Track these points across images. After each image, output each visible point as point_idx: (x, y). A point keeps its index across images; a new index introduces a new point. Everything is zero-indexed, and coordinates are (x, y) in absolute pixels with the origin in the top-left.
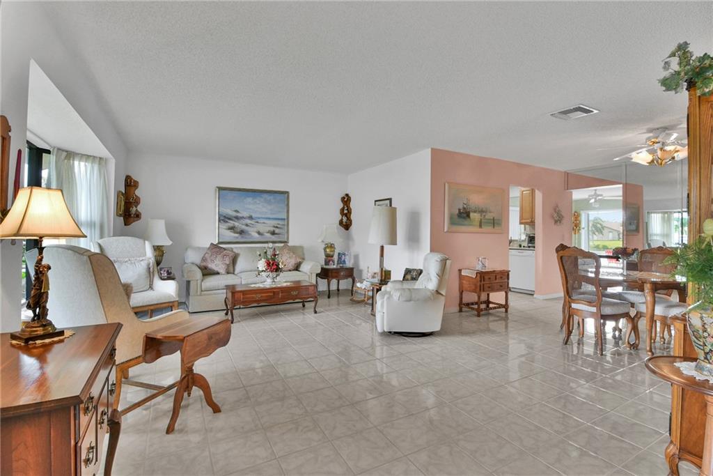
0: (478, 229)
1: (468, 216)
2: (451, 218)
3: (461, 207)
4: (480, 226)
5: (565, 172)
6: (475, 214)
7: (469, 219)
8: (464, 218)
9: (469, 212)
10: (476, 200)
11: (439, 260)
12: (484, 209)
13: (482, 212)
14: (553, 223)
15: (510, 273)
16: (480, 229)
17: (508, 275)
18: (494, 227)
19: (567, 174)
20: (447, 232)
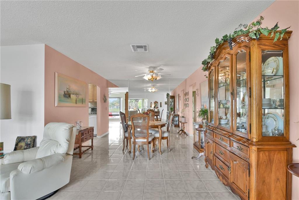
0: (75, 105)
1: (70, 96)
2: (59, 97)
3: (66, 91)
4: (76, 103)
5: (107, 80)
6: (74, 96)
7: (70, 99)
8: (67, 97)
9: (70, 94)
10: (74, 88)
11: (68, 129)
12: (78, 93)
13: (76, 94)
14: (103, 101)
15: (94, 128)
16: (76, 105)
17: (93, 129)
18: (82, 104)
19: (107, 81)
20: (56, 107)
